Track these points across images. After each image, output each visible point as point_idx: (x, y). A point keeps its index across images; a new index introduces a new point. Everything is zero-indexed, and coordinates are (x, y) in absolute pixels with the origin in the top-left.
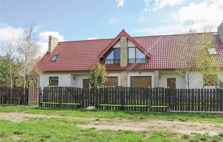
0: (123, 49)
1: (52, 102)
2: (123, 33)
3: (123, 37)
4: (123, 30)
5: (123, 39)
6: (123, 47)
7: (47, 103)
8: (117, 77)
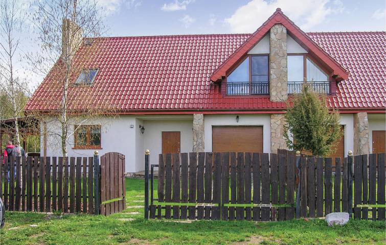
0: (277, 57)
1: (192, 201)
2: (279, 18)
3: (277, 26)
4: (279, 10)
5: (278, 32)
6: (276, 54)
7: (172, 204)
8: (262, 127)
